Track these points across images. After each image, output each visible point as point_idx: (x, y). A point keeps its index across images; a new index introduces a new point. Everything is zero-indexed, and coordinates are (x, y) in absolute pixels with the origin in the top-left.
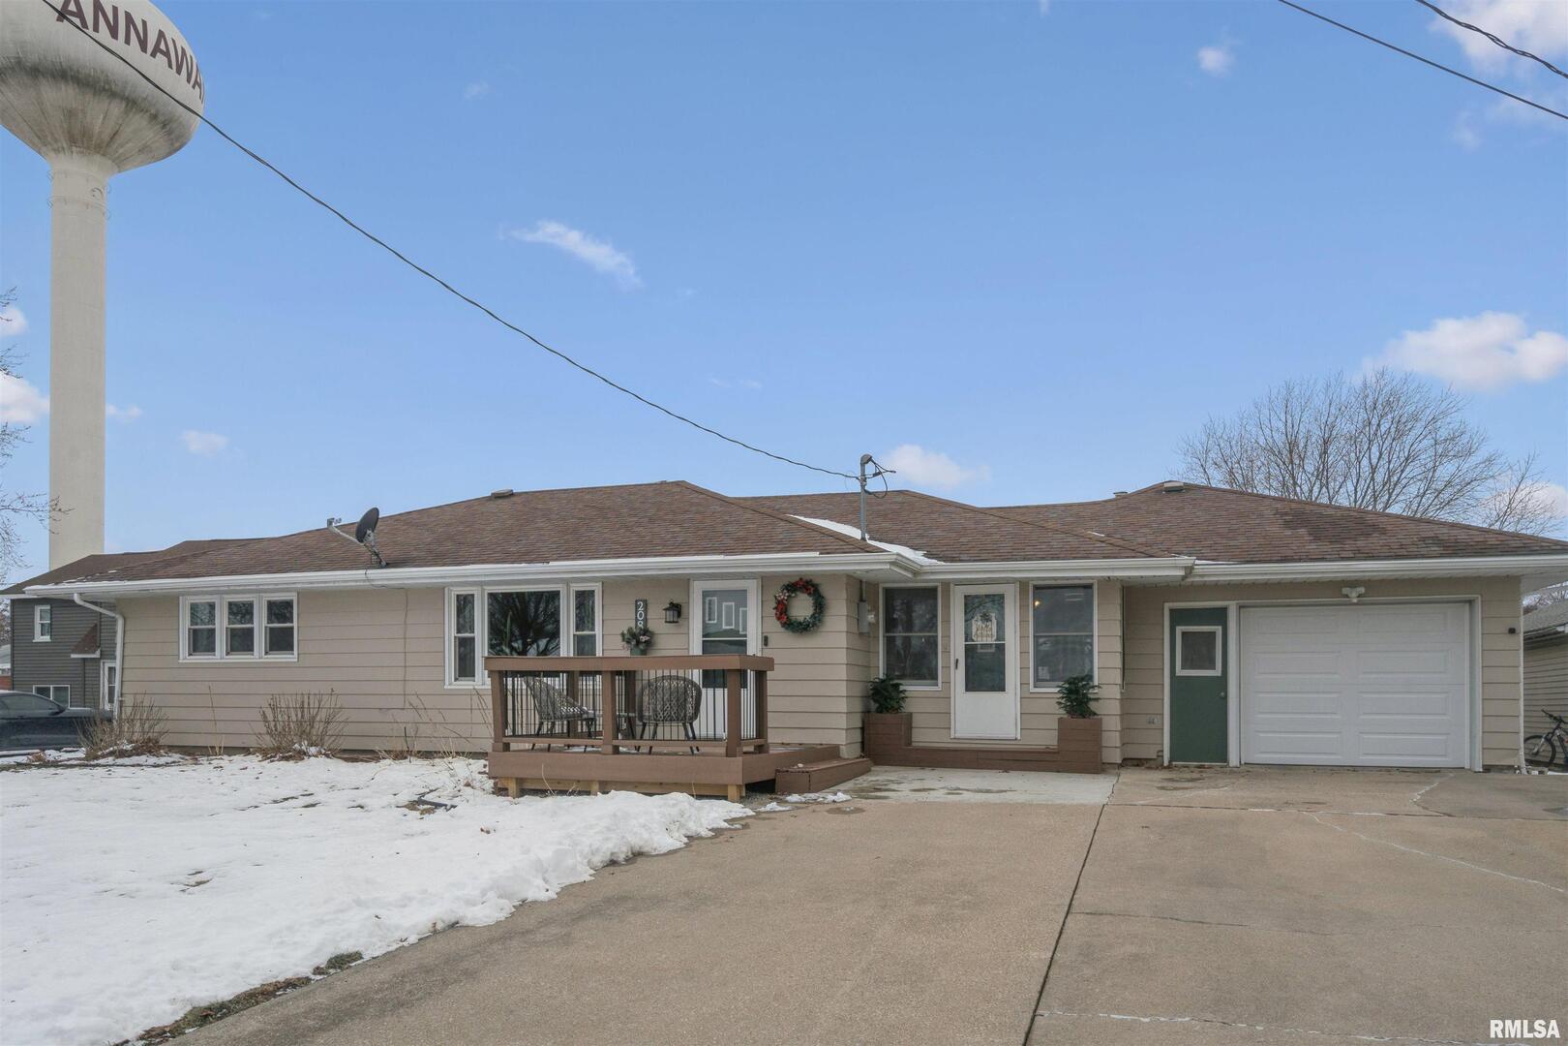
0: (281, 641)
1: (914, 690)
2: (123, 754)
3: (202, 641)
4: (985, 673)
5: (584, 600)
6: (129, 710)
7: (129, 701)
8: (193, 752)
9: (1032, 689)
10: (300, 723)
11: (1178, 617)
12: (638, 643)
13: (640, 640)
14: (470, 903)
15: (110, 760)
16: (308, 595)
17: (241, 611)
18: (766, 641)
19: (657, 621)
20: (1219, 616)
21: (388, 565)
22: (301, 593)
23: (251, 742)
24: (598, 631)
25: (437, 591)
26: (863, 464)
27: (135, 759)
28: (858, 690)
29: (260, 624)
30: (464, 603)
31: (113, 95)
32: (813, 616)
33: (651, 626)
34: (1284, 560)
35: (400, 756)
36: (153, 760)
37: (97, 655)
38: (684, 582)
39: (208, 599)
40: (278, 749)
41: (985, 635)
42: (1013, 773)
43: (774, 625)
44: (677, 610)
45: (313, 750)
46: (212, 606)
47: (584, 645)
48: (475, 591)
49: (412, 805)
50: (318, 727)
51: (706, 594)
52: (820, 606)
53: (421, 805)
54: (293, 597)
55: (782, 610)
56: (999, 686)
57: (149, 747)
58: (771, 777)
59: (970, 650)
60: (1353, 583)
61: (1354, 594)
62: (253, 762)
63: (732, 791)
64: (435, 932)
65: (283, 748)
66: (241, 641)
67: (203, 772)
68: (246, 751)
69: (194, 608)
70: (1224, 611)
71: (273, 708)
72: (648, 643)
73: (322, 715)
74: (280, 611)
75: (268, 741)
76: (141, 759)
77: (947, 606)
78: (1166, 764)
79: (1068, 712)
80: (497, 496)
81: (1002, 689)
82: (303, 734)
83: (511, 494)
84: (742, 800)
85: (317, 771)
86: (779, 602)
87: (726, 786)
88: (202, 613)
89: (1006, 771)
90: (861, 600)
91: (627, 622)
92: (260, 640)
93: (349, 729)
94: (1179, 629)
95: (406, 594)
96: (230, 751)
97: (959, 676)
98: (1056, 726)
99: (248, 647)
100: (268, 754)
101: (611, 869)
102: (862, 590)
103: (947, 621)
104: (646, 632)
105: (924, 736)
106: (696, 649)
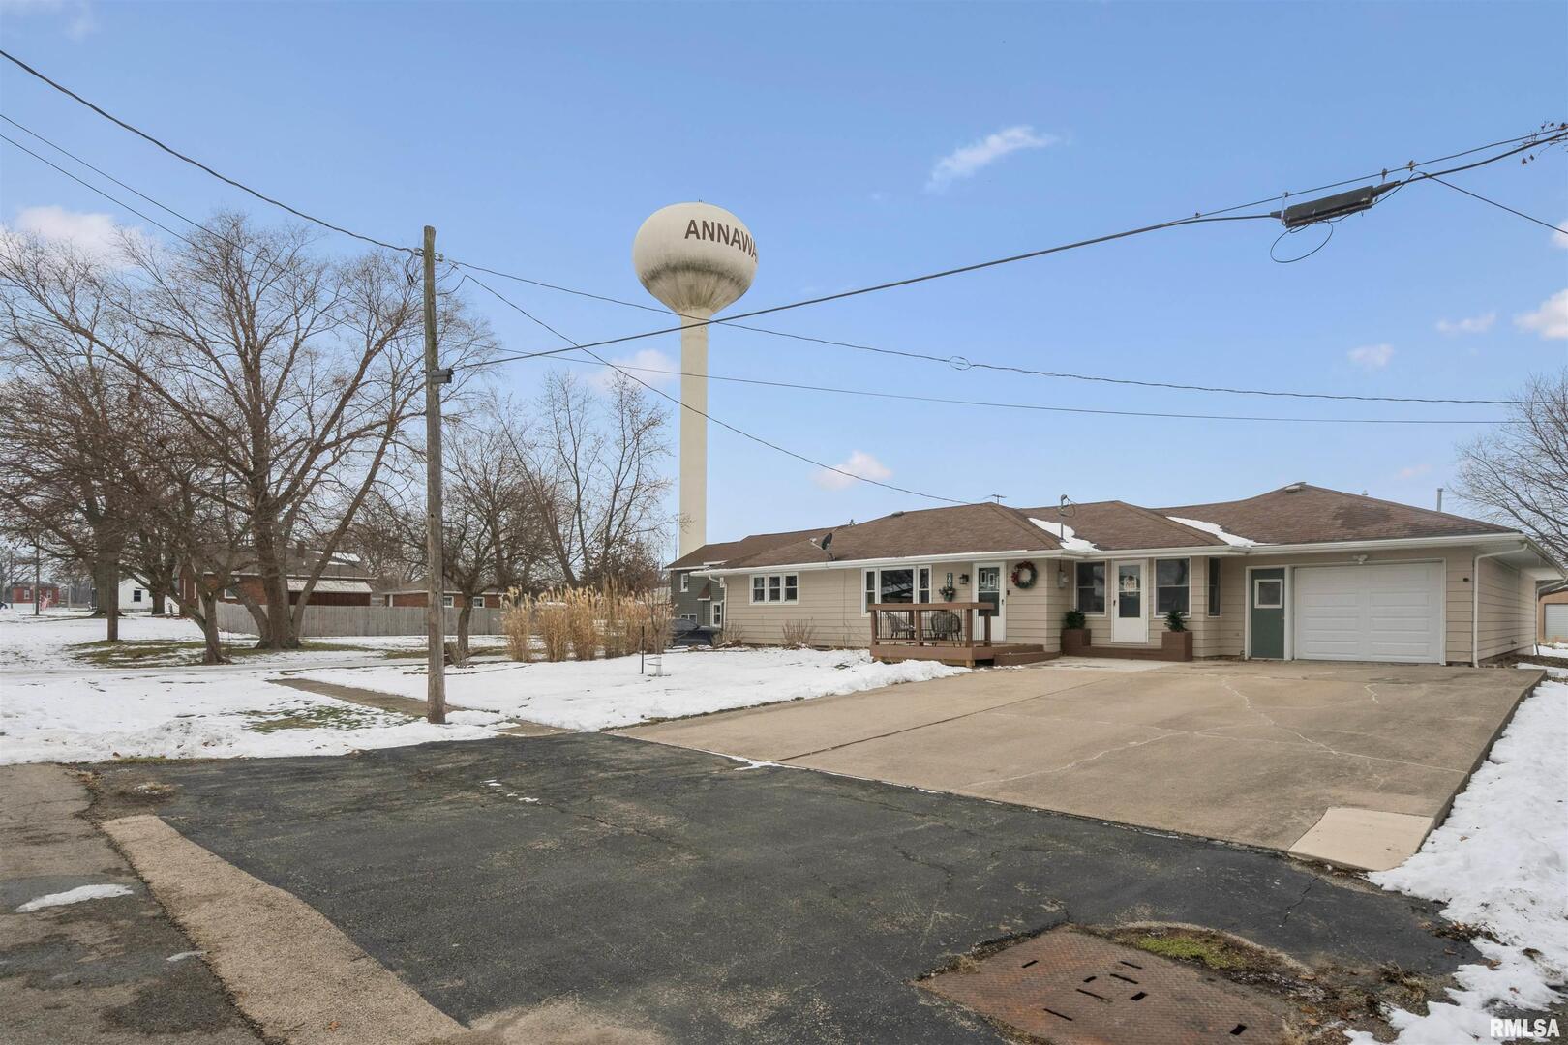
0: (791, 595)
1: (1092, 617)
2: (728, 646)
3: (759, 595)
4: (1129, 607)
5: (924, 575)
6: (729, 627)
7: (730, 623)
8: (755, 646)
9: (1155, 616)
10: (798, 633)
11: (1255, 574)
12: (947, 594)
13: (949, 593)
14: (839, 688)
15: (723, 649)
16: (802, 573)
17: (775, 580)
18: (1008, 593)
19: (957, 585)
20: (1280, 573)
21: (837, 560)
22: (800, 573)
23: (779, 642)
24: (930, 589)
25: (858, 570)
26: (1062, 500)
27: (733, 649)
28: (1059, 617)
29: (783, 587)
30: (870, 575)
31: (712, 272)
32: (1030, 581)
33: (954, 586)
34: (1310, 541)
35: (840, 648)
36: (740, 649)
37: (709, 599)
38: (970, 564)
39: (762, 576)
40: (789, 645)
41: (1129, 589)
42: (1134, 661)
43: (1012, 585)
44: (966, 578)
45: (804, 645)
46: (763, 579)
47: (924, 596)
48: (875, 570)
49: (837, 667)
50: (806, 635)
51: (980, 570)
52: (1034, 575)
53: (842, 666)
54: (796, 574)
55: (1016, 578)
56: (1137, 615)
57: (738, 644)
58: (991, 658)
59: (1121, 595)
60: (1359, 553)
61: (1361, 559)
62: (779, 650)
63: (968, 663)
64: (826, 695)
65: (792, 645)
66: (775, 595)
67: (760, 652)
68: (777, 646)
69: (756, 579)
70: (1283, 570)
71: (787, 626)
72: (953, 595)
73: (808, 629)
74: (791, 580)
75: (786, 642)
76: (735, 649)
77: (1110, 571)
78: (1246, 658)
79: (1171, 628)
80: (895, 515)
81: (1138, 616)
82: (800, 638)
83: (902, 514)
84: (973, 667)
85: (806, 653)
86: (1014, 574)
87: (965, 661)
88: (759, 581)
89: (1132, 659)
90: (1060, 570)
91: (943, 584)
92: (783, 594)
93: (820, 636)
94: (1257, 582)
95: (844, 571)
96: (770, 646)
97: (1116, 609)
98: (1161, 636)
99: (778, 598)
100: (785, 647)
101: (895, 686)
102: (1061, 566)
103: (1110, 580)
104: (951, 589)
105: (1097, 641)
106: (975, 599)
